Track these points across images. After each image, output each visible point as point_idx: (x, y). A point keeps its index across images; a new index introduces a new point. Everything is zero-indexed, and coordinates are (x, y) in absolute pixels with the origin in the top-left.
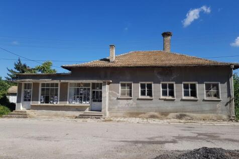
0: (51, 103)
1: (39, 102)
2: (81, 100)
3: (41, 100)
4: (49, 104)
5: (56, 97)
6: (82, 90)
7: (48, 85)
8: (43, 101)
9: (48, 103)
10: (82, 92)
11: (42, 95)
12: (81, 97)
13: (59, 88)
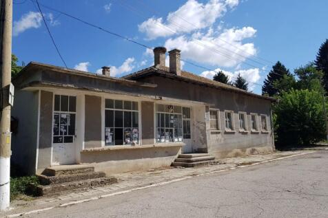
0: (126, 143)
1: (103, 143)
2: (171, 136)
3: (106, 138)
4: (124, 146)
5: (135, 130)
6: (172, 117)
7: (119, 104)
8: (110, 140)
9: (122, 144)
10: (172, 122)
11: (107, 125)
12: (171, 131)
13: (139, 111)
